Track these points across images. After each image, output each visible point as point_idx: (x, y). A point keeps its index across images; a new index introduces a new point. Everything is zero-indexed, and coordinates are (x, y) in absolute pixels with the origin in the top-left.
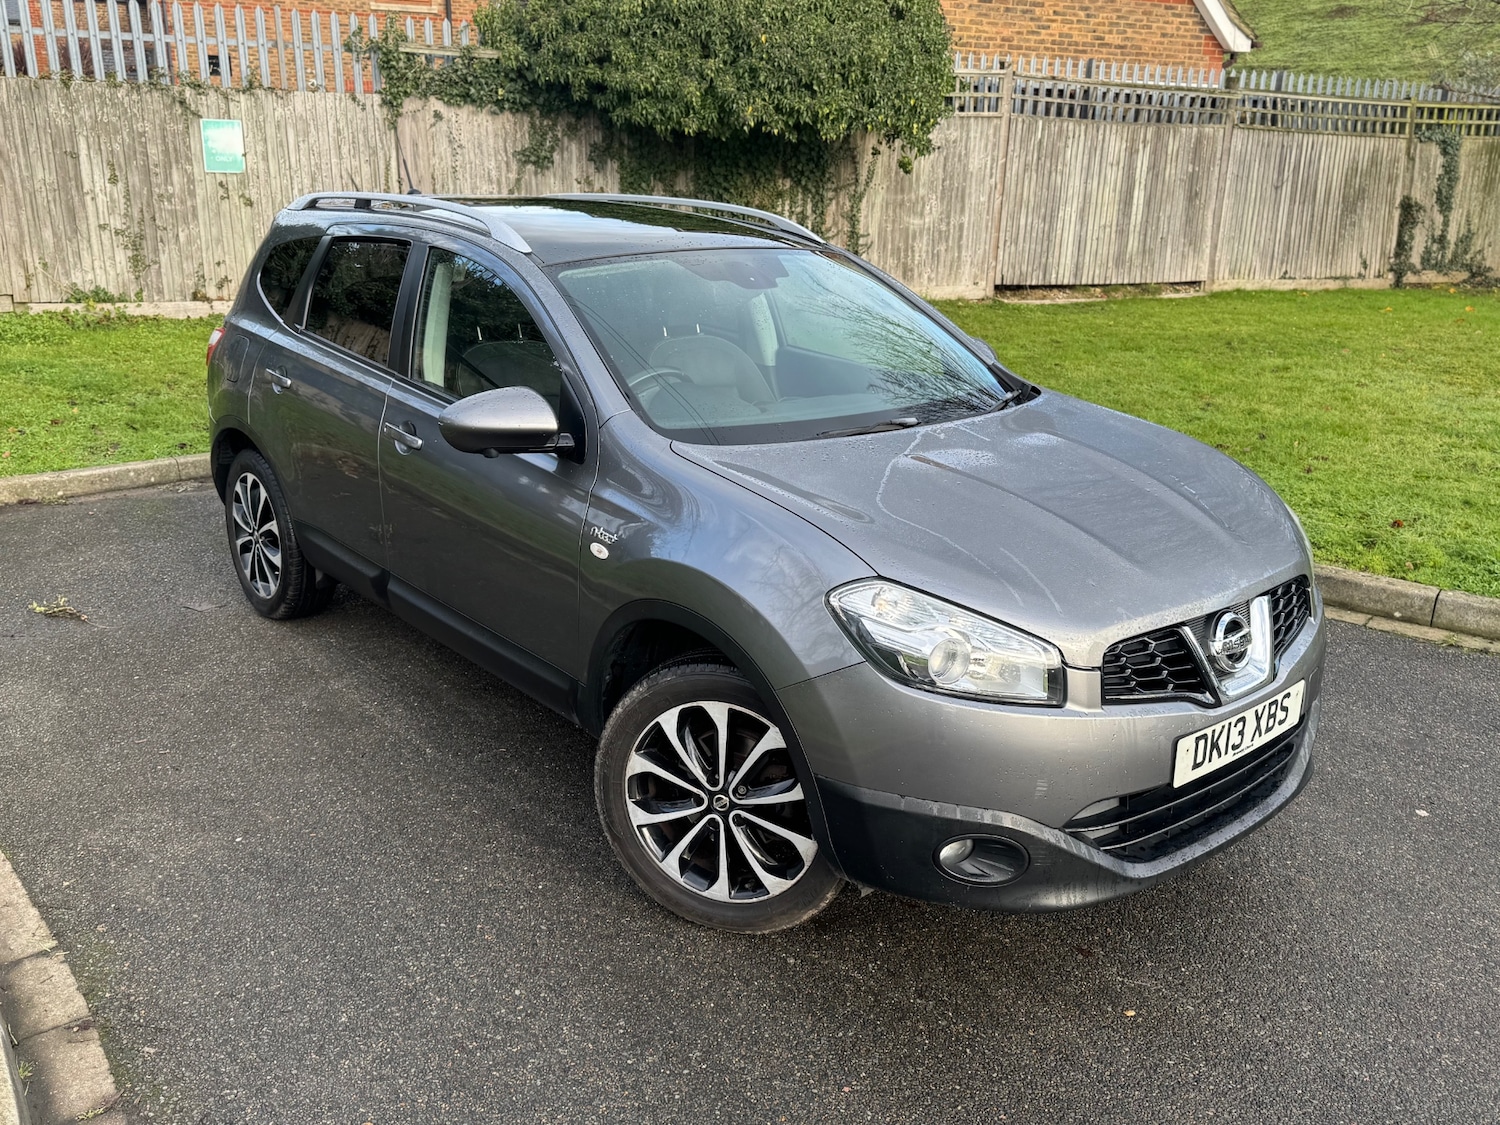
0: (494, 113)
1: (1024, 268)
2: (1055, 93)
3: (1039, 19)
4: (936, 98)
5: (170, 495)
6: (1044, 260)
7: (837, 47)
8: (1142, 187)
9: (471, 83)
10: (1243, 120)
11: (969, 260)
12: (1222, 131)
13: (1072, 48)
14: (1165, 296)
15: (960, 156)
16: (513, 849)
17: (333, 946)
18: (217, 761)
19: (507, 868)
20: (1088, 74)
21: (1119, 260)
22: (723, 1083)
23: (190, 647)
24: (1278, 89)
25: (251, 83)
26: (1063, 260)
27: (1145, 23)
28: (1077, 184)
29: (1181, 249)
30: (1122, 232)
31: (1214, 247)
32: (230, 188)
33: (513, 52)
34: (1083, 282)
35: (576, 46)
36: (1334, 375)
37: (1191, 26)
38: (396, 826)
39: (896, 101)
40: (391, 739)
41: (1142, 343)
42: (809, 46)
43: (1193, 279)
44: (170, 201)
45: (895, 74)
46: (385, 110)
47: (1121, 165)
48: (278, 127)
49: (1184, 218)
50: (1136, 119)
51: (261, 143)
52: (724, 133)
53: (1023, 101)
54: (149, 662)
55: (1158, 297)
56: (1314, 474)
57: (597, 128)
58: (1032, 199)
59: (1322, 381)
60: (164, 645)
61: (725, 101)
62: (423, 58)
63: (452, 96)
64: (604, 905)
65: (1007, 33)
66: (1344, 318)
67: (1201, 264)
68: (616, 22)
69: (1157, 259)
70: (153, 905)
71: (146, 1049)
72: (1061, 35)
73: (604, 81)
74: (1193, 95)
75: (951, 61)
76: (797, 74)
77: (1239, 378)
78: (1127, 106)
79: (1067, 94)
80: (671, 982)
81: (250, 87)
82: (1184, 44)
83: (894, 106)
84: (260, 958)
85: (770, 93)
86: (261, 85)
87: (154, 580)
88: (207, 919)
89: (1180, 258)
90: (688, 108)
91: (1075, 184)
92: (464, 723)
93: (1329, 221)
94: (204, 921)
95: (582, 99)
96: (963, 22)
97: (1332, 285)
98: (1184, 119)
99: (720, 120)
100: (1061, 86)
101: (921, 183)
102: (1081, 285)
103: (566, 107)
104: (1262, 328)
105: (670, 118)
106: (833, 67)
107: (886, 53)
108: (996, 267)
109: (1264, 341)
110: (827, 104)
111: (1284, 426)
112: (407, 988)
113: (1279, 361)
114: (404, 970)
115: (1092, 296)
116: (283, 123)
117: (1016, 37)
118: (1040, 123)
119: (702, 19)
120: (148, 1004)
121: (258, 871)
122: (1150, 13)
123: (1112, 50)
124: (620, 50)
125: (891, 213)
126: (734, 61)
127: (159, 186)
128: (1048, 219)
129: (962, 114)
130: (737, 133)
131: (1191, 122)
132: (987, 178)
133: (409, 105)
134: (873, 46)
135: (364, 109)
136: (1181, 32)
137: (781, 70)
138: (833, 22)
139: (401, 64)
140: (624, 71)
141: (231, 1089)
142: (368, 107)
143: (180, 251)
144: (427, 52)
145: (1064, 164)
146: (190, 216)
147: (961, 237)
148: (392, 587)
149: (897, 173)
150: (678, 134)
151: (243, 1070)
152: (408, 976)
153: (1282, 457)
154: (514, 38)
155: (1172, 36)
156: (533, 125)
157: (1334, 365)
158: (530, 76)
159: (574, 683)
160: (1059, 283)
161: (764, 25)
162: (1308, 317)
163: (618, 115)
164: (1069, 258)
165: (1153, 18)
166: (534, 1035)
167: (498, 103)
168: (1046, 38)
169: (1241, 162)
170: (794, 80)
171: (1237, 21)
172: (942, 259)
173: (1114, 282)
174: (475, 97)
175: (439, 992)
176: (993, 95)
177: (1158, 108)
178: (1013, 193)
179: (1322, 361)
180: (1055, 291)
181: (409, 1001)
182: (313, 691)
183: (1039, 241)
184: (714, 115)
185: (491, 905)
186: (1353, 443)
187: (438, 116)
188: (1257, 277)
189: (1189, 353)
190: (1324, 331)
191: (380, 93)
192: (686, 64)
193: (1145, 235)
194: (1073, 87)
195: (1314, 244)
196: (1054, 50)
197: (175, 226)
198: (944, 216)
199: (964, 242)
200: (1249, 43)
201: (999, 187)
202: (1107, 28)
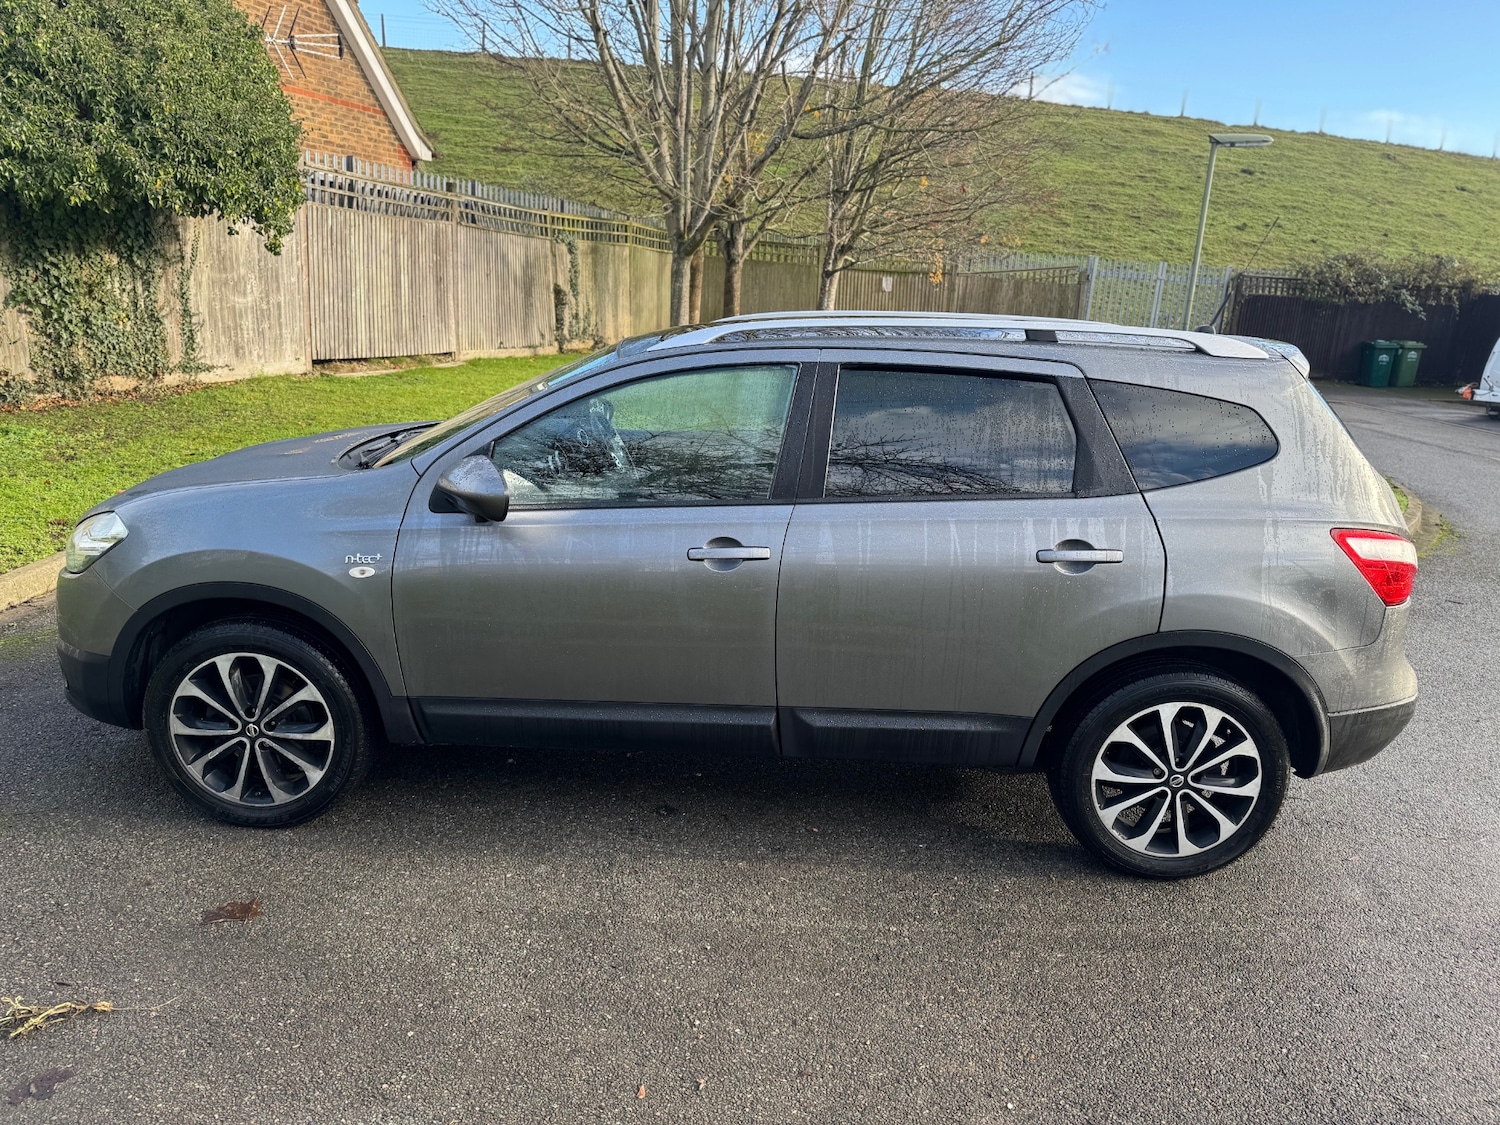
1: (332, 344)
2: (327, 183)
6: (346, 336)
8: (406, 271)
10: (463, 219)
11: (289, 336)
12: (450, 227)
14: (437, 365)
20: (350, 168)
21: (398, 334)
24: (474, 195)
26: (359, 337)
27: (355, 127)
29: (436, 325)
30: (397, 311)
31: (457, 323)
34: (377, 356)
37: (387, 134)
42: (208, 120)
43: (448, 351)
47: (390, 252)
49: (435, 299)
50: (385, 211)
53: (313, 190)
55: (432, 366)
58: (331, 280)
67: (451, 338)
69: (423, 335)
76: (202, 149)
79: (336, 185)
82: (384, 149)
85: (174, 166)
89: (437, 333)
90: (72, 174)
93: (519, 302)
98: (412, 213)
101: (241, 263)
102: (376, 358)
105: (47, 184)
108: (311, 344)
115: (385, 368)
118: (329, 211)
122: (358, 119)
123: (335, 148)
125: (217, 291)
126: (127, 128)
128: (346, 299)
131: (430, 218)
132: (295, 260)
136: (382, 139)
137: (185, 143)
145: (348, 250)
147: (280, 316)
150: (53, 202)
155: (376, 141)
160: (360, 356)
164: (364, 334)
165: (360, 123)
169: (465, 254)
172: (267, 336)
173: (398, 354)
178: (316, 275)
180: (358, 364)
183: (340, 319)
184: (103, 184)
188: (486, 348)
192: (61, 126)
193: (413, 313)
195: (513, 320)
198: (263, 295)
199: (283, 320)
200: (430, 153)
201: (305, 268)
202: (328, 128)
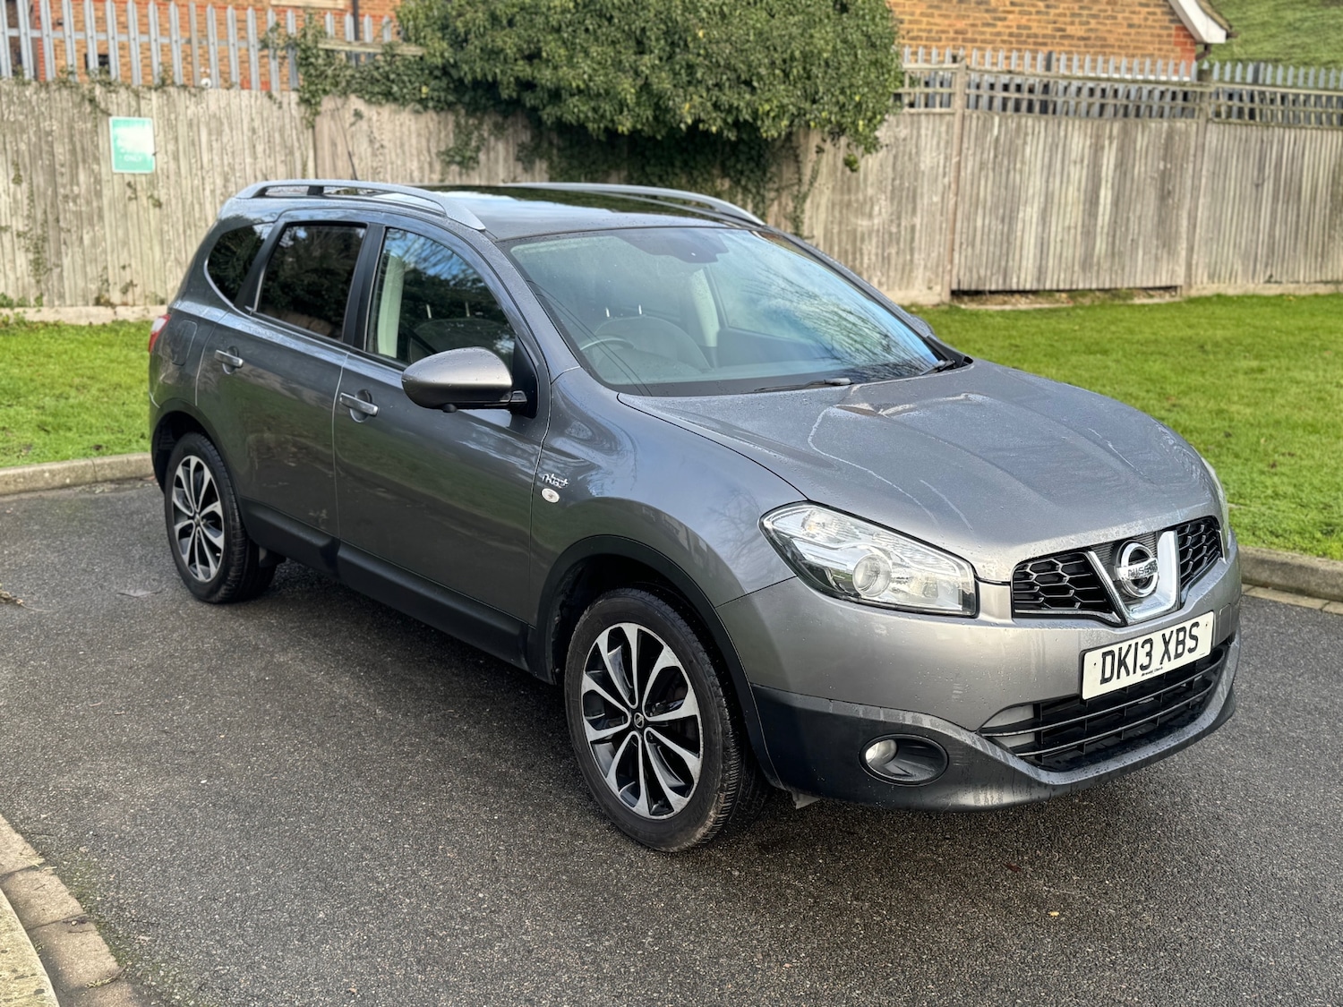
0: (417, 112)
1: (982, 272)
2: (1012, 87)
3: (995, 11)
4: (883, 94)
5: (87, 496)
6: (1003, 263)
7: (778, 42)
8: (1109, 185)
9: (393, 81)
10: (1218, 114)
11: (922, 263)
12: (1194, 127)
13: (1031, 40)
14: (1137, 301)
15: (910, 154)
16: (468, 789)
17: (306, 863)
18: (173, 720)
19: (464, 804)
20: (1048, 67)
21: (1087, 263)
22: (675, 961)
23: (131, 627)
24: (1255, 82)
25: (163, 83)
26: (1024, 263)
27: (1109, 13)
28: (1038, 183)
29: (1154, 251)
30: (1089, 234)
31: (1191, 250)
32: (139, 188)
33: (439, 49)
34: (1048, 287)
35: (505, 42)
36: (1312, 377)
37: (1159, 16)
38: (353, 771)
39: (841, 98)
40: (342, 702)
41: (1108, 346)
42: (748, 41)
43: (1169, 283)
44: (75, 202)
45: (838, 69)
46: (303, 108)
47: (1086, 162)
48: (190, 125)
49: (1156, 219)
50: (1101, 114)
51: (173, 142)
52: (659, 131)
53: (978, 97)
54: (92, 640)
55: (1129, 302)
56: (1279, 469)
57: (525, 127)
58: (989, 197)
59: (1298, 383)
60: (105, 626)
61: (660, 98)
62: (343, 56)
63: (373, 94)
64: (558, 831)
65: (960, 25)
66: (1330, 323)
67: (1177, 268)
68: (547, 17)
69: (1128, 263)
70: (129, 832)
71: (141, 937)
72: (1019, 27)
73: (534, 78)
74: (1162, 88)
75: (898, 54)
76: (735, 70)
77: (1208, 380)
78: (1091, 100)
79: (1025, 88)
80: (624, 888)
81: (163, 85)
82: (1152, 35)
83: (838, 102)
84: (237, 872)
85: (708, 90)
86: (173, 83)
87: (84, 570)
88: (183, 842)
89: (1153, 262)
90: (622, 105)
91: (1035, 185)
92: (411, 690)
93: (1317, 220)
94: (180, 844)
95: (510, 97)
96: (912, 14)
97: (1322, 290)
98: (1154, 113)
99: (656, 118)
100: (1018, 80)
101: (869, 183)
102: (1045, 291)
103: (494, 106)
104: (1240, 330)
105: (603, 117)
106: (773, 63)
107: (830, 48)
108: (951, 271)
109: (1240, 344)
110: (768, 101)
111: (1252, 425)
112: (378, 892)
113: (1254, 364)
114: (374, 879)
115: (1057, 301)
116: (195, 122)
117: (970, 30)
118: (997, 120)
119: (637, 14)
120: (136, 905)
121: (226, 806)
123: (1075, 42)
124: (551, 47)
125: (837, 214)
126: (670, 57)
127: (64, 186)
128: (1007, 220)
129: (913, 110)
130: (673, 130)
131: (1161, 116)
132: (940, 177)
133: (327, 103)
134: (815, 41)
135: (280, 107)
136: (1149, 23)
137: (719, 66)
138: (773, 16)
139: (320, 61)
140: (555, 68)
141: (224, 965)
142: (285, 106)
143: (83, 253)
144: (347, 48)
145: (1023, 163)
146: (96, 218)
147: (912, 239)
148: (343, 553)
149: (843, 173)
150: (612, 133)
151: (233, 952)
152: (378, 883)
153: (1247, 453)
154: (439, 35)
155: (1139, 26)
156: (458, 125)
157: (1312, 367)
158: (454, 72)
159: (524, 627)
160: (1021, 288)
161: (702, 20)
162: (1292, 322)
163: (549, 114)
164: (1031, 261)
165: (1118, 8)
166: (499, 926)
167: (421, 101)
168: (1002, 30)
169: (1217, 159)
170: (733, 76)
171: (1209, 11)
172: (893, 262)
173: (1081, 286)
174: (398, 95)
175: (408, 895)
176: (945, 90)
177: (1125, 102)
178: (968, 193)
179: (1300, 363)
180: (1017, 296)
181: (381, 902)
182: (259, 663)
183: (998, 244)
184: (649, 113)
185: (450, 831)
186: (1324, 441)
187: (358, 115)
188: (1239, 281)
189: (1158, 357)
190: (1306, 335)
191: (298, 90)
192: (620, 62)
193: (1114, 236)
194: (1031, 81)
195: (1301, 246)
196: (1011, 43)
197: (80, 228)
198: (894, 217)
199: (916, 244)
200: (1223, 33)
201: (953, 186)
202: (1068, 19)
